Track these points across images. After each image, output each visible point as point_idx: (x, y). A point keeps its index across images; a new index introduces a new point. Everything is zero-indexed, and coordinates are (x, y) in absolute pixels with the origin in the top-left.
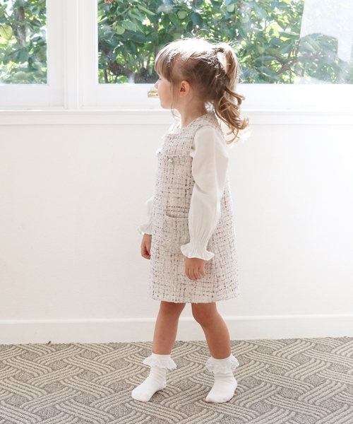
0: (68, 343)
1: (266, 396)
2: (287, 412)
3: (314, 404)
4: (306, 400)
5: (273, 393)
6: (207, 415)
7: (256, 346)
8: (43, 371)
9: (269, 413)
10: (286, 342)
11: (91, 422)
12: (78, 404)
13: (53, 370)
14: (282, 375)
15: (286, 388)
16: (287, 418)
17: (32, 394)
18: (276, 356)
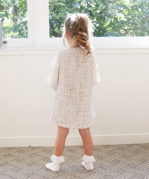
0: (38, 146)
1: (122, 167)
2: (132, 173)
3: (143, 170)
4: (140, 168)
5: (125, 166)
6: (98, 175)
7: (117, 147)
8: (27, 158)
9: (124, 174)
10: (130, 145)
11: (49, 178)
12: (43, 171)
13: (32, 157)
14: (129, 158)
15: (131, 164)
16: (132, 176)
17: (23, 167)
18: (126, 151)
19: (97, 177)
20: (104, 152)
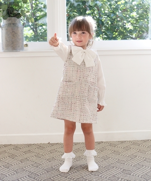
0: (57, 143)
1: (140, 162)
5: (142, 160)
6: (116, 169)
7: (133, 143)
8: (47, 154)
9: (142, 168)
10: (145, 141)
13: (51, 153)
14: (145, 153)
15: (147, 158)
17: (43, 162)
18: (141, 146)
19: (115, 172)
20: (120, 147)
